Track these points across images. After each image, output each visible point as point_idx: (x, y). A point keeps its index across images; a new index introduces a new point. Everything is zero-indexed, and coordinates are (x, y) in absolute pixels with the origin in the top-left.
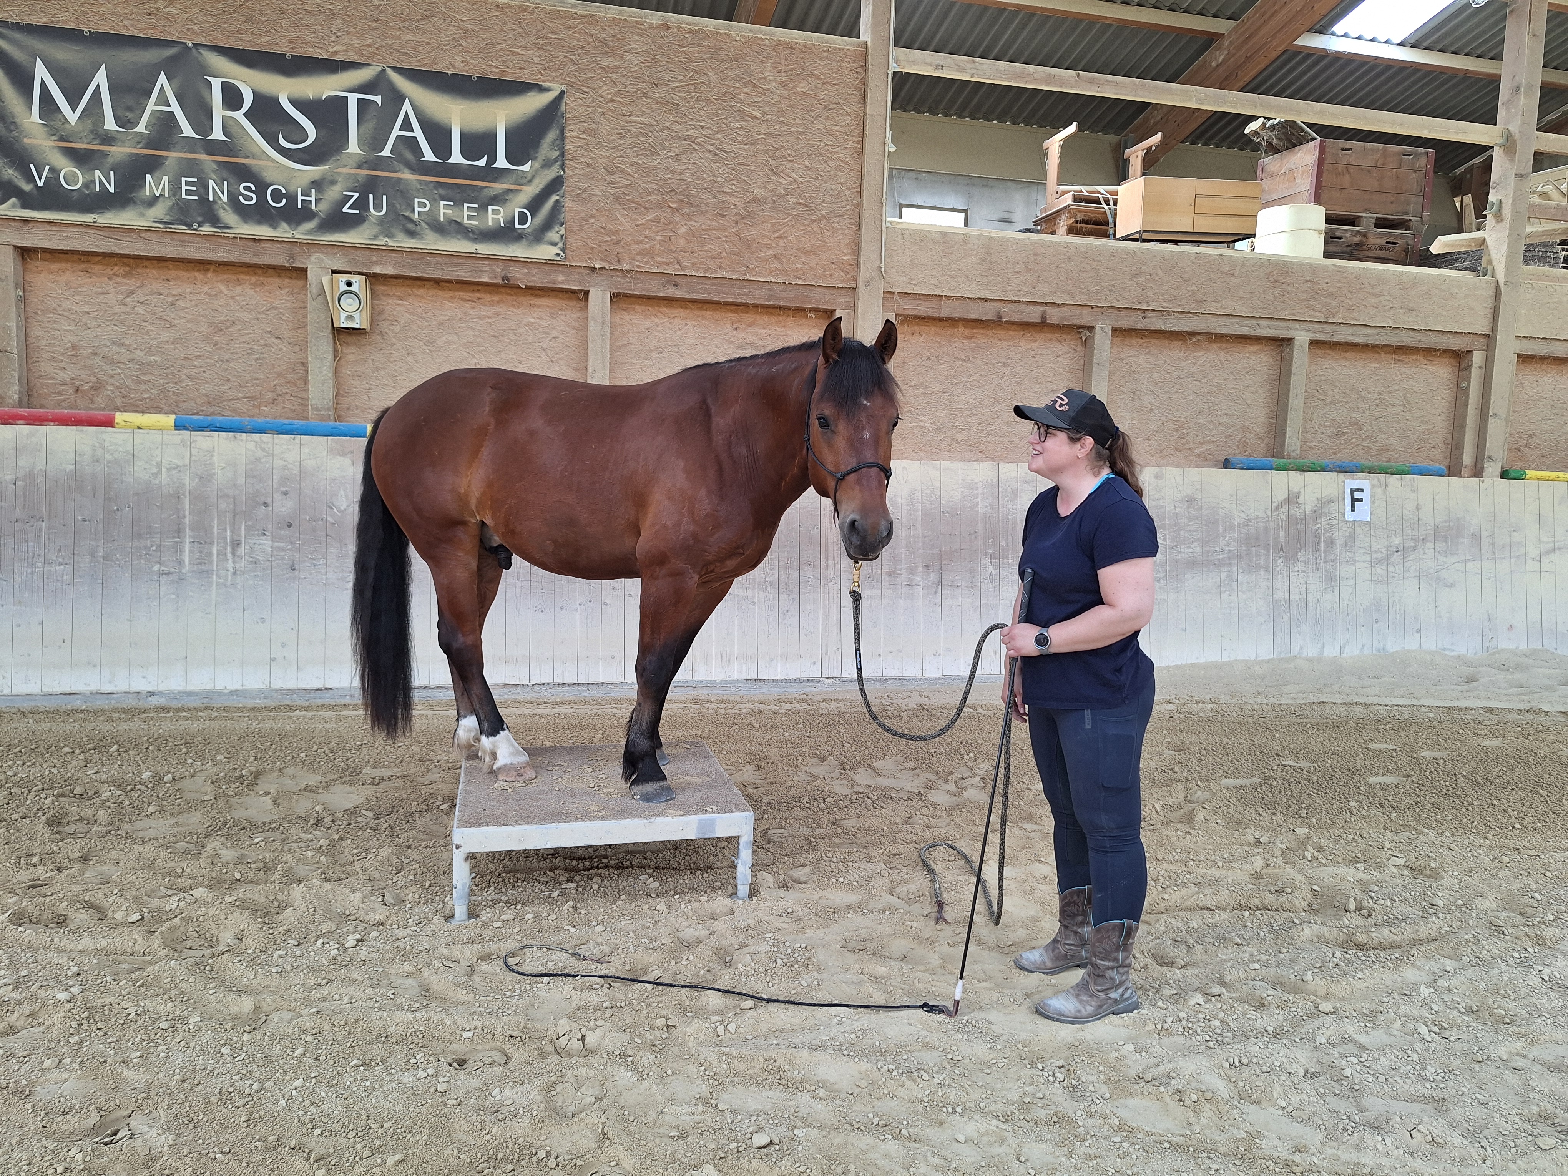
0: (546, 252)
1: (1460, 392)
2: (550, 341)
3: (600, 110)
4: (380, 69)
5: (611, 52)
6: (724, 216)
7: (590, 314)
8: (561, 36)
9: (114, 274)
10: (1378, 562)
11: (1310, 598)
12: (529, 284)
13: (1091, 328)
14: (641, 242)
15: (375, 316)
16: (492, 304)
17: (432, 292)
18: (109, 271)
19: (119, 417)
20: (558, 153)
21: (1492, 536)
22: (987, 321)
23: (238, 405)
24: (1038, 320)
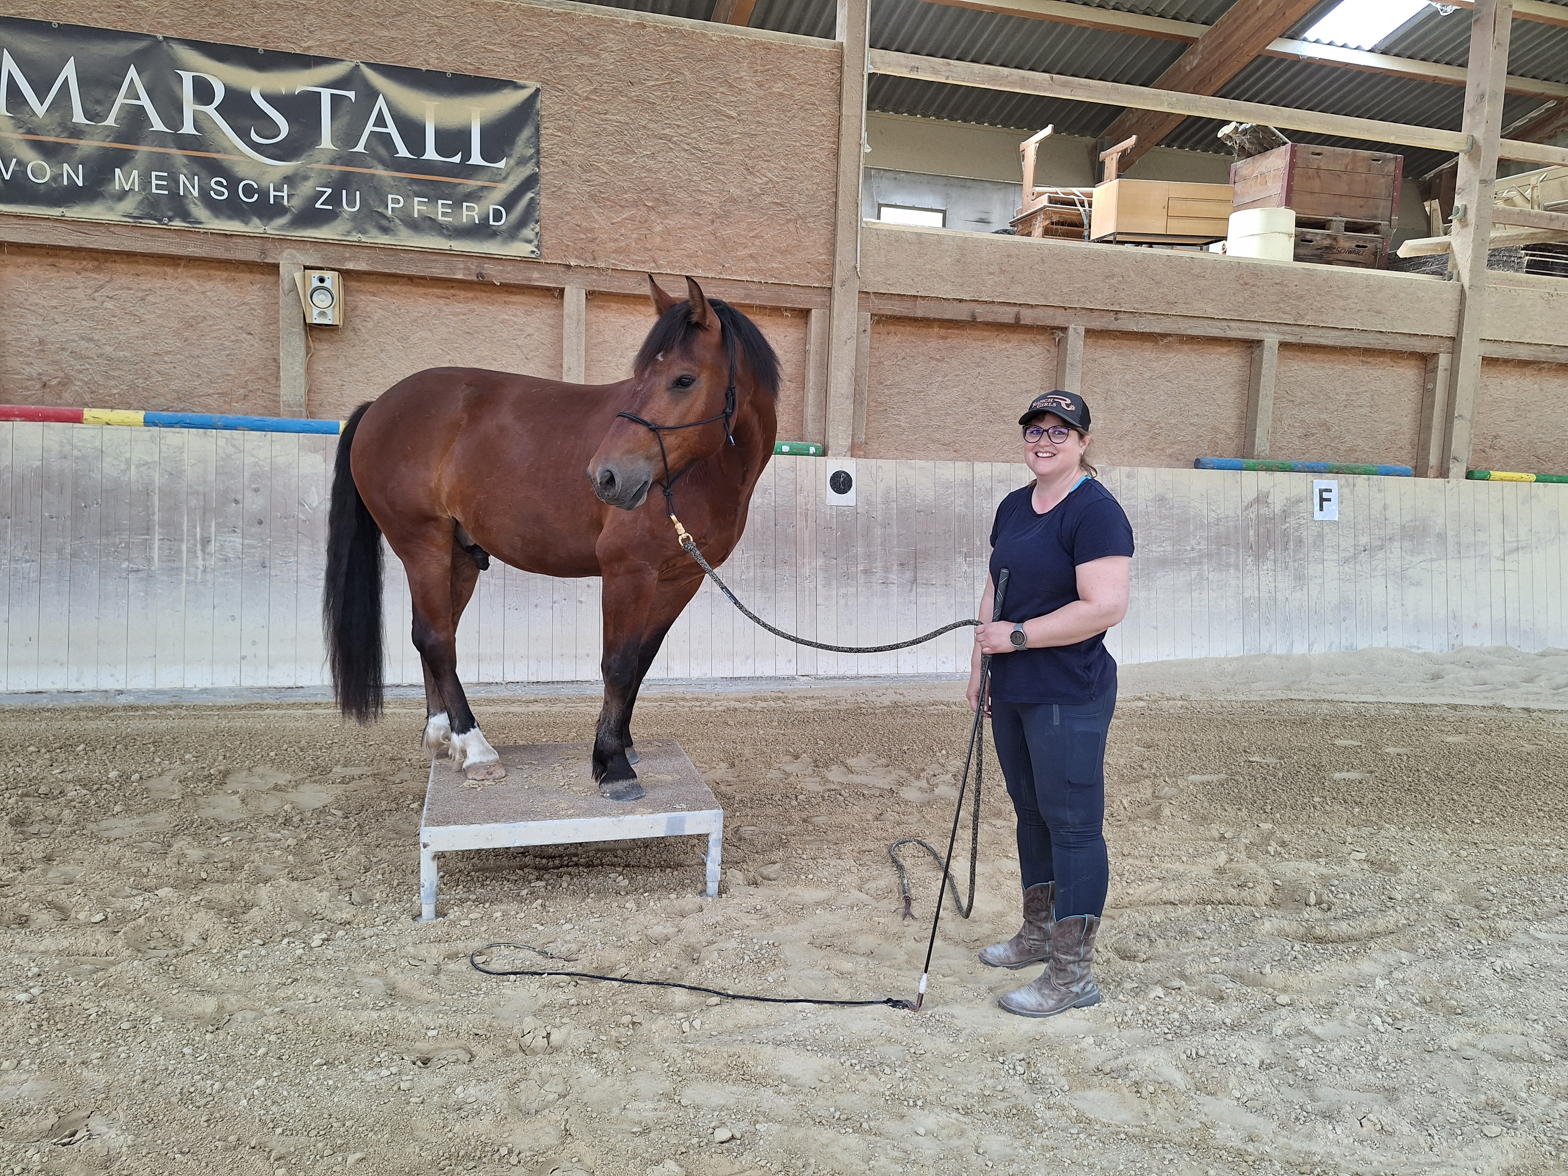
0: (520, 249)
1: (1426, 393)
2: (525, 338)
3: (576, 108)
4: (353, 64)
5: (586, 50)
6: (700, 215)
7: (566, 311)
8: (536, 34)
9: (82, 269)
10: (1346, 561)
11: (1279, 596)
12: (503, 281)
13: (1064, 329)
14: (616, 240)
15: (348, 313)
16: (467, 300)
17: (405, 289)
18: (77, 265)
19: (88, 413)
20: (532, 151)
21: (1458, 535)
22: (961, 321)
23: (209, 401)
24: (1013, 321)
